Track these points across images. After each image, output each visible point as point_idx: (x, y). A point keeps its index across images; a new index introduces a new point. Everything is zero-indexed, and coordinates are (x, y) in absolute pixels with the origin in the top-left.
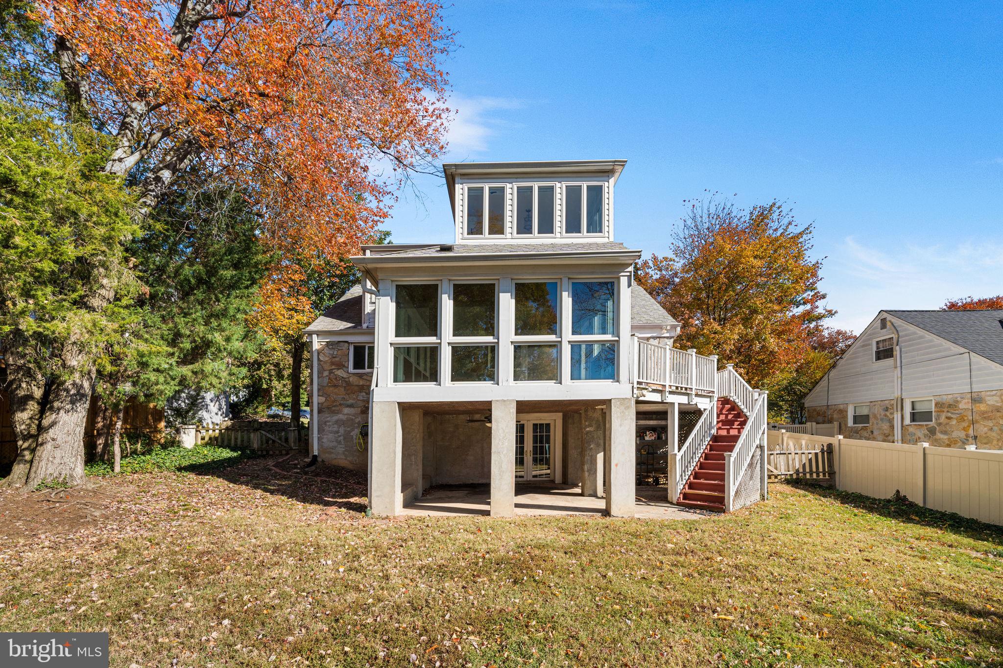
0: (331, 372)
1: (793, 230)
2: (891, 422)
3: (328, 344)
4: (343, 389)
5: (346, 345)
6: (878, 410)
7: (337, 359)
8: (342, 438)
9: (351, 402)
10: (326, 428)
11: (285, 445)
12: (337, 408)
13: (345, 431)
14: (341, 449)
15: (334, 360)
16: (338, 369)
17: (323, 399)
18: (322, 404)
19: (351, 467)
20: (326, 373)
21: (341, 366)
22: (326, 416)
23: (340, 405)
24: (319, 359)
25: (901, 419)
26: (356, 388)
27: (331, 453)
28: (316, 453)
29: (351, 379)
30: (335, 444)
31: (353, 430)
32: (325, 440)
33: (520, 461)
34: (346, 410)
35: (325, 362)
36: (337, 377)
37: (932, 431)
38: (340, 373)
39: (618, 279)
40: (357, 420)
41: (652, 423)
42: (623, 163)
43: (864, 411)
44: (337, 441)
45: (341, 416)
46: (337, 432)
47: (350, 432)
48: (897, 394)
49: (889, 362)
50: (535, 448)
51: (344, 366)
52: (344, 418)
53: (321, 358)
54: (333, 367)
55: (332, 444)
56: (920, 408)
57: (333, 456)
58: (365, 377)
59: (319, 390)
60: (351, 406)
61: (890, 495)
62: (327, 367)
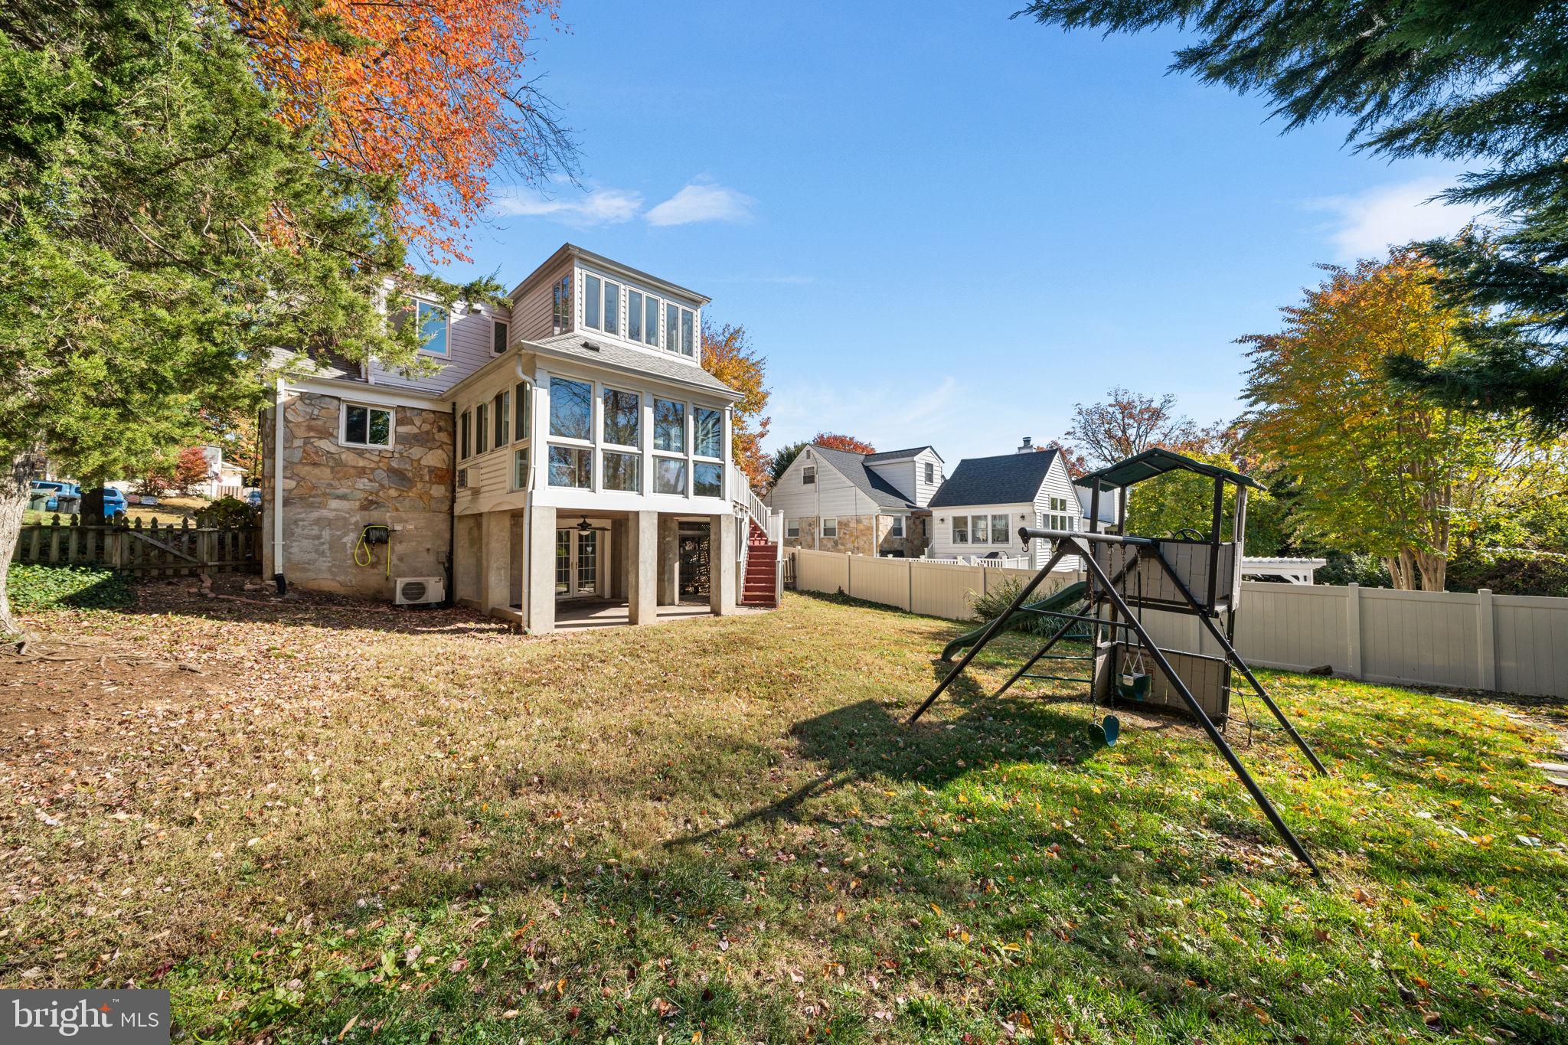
0: (307, 441)
1: (755, 358)
2: (813, 534)
3: (302, 397)
4: (328, 471)
5: (336, 402)
6: (804, 525)
7: (319, 423)
8: (326, 546)
9: (342, 491)
10: (298, 531)
11: (189, 558)
12: (318, 500)
13: (332, 535)
14: (324, 564)
15: (313, 423)
16: (320, 438)
17: (292, 484)
18: (290, 491)
19: (342, 591)
20: (298, 443)
21: (327, 434)
22: (297, 511)
23: (324, 494)
24: (285, 419)
25: (819, 533)
26: (352, 471)
27: (305, 570)
28: (279, 570)
29: (343, 456)
30: (313, 555)
31: (345, 534)
32: (295, 550)
33: (562, 576)
34: (334, 504)
35: (298, 425)
36: (318, 451)
37: (836, 543)
38: (325, 445)
39: (723, 411)
40: (353, 520)
41: (689, 533)
42: (709, 300)
43: (795, 526)
44: (316, 551)
45: (324, 513)
46: (319, 537)
47: (340, 538)
48: (816, 513)
49: (810, 486)
50: (581, 559)
51: (331, 435)
52: (331, 515)
53: (290, 418)
54: (312, 434)
55: (307, 557)
56: (830, 525)
57: (311, 575)
58: (367, 455)
59: (285, 468)
60: (343, 497)
61: (835, 591)
62: (301, 432)
